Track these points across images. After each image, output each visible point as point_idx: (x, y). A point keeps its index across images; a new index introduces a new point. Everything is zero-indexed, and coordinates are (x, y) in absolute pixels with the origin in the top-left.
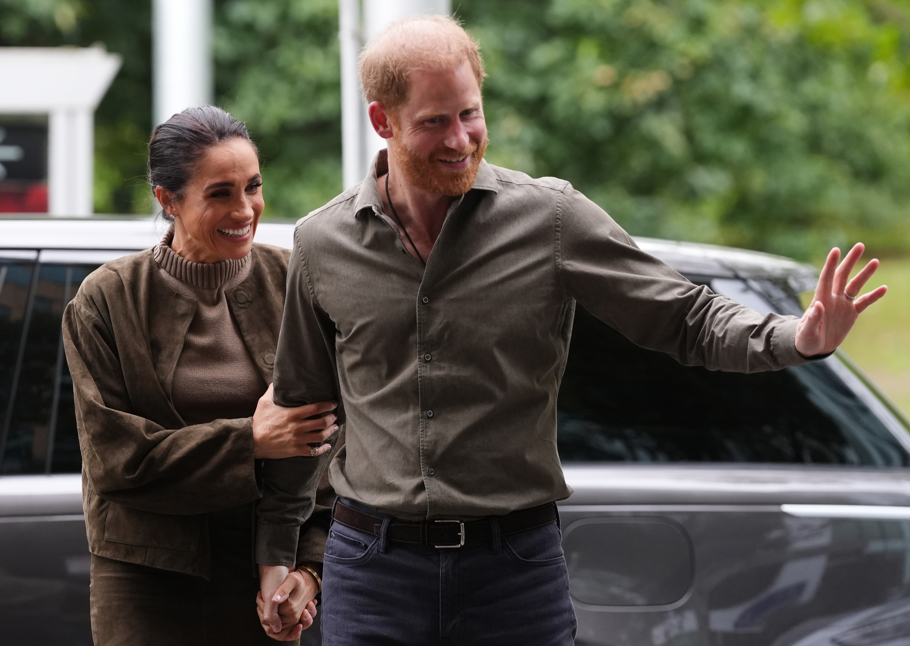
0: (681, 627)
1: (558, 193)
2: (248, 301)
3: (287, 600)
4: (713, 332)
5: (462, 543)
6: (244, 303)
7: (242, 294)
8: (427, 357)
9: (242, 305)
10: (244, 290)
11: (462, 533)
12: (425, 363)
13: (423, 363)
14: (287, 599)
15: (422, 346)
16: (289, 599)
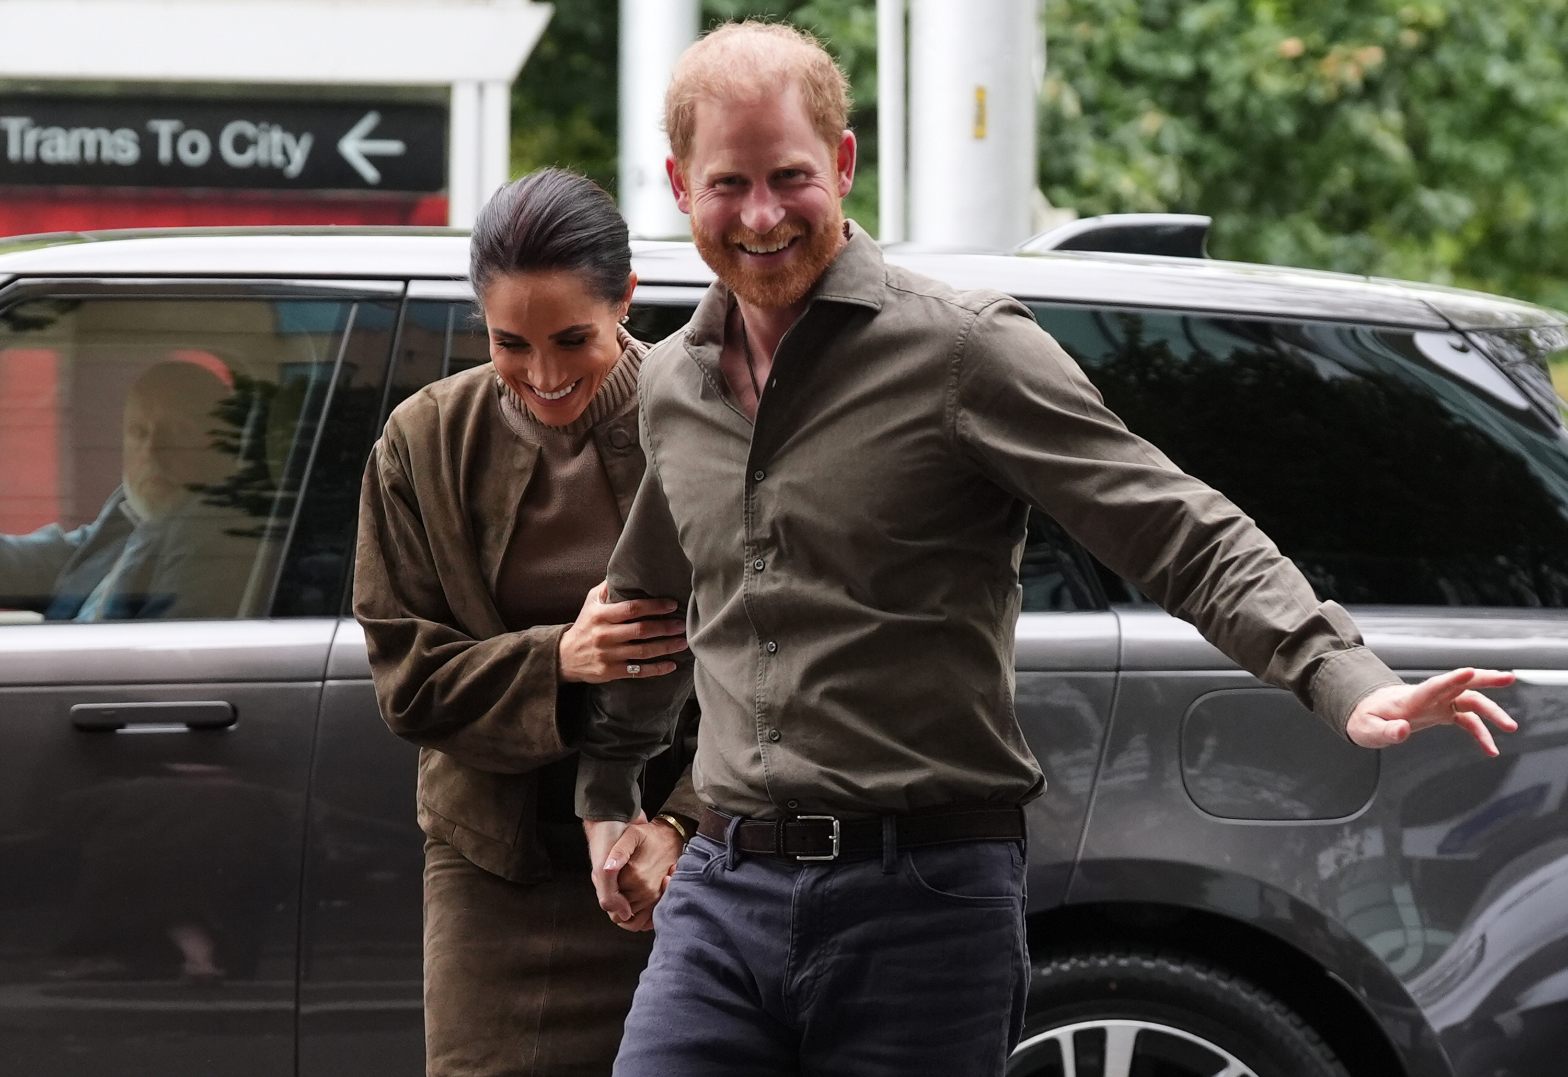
0: (1360, 852)
1: (969, 314)
2: (630, 444)
3: (627, 865)
4: (1213, 607)
5: (836, 853)
6: (624, 447)
7: (620, 433)
8: (757, 564)
9: (620, 450)
10: (625, 427)
11: (835, 839)
12: (755, 574)
13: (751, 575)
14: (626, 862)
15: (751, 549)
16: (631, 863)
